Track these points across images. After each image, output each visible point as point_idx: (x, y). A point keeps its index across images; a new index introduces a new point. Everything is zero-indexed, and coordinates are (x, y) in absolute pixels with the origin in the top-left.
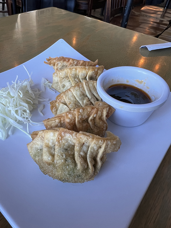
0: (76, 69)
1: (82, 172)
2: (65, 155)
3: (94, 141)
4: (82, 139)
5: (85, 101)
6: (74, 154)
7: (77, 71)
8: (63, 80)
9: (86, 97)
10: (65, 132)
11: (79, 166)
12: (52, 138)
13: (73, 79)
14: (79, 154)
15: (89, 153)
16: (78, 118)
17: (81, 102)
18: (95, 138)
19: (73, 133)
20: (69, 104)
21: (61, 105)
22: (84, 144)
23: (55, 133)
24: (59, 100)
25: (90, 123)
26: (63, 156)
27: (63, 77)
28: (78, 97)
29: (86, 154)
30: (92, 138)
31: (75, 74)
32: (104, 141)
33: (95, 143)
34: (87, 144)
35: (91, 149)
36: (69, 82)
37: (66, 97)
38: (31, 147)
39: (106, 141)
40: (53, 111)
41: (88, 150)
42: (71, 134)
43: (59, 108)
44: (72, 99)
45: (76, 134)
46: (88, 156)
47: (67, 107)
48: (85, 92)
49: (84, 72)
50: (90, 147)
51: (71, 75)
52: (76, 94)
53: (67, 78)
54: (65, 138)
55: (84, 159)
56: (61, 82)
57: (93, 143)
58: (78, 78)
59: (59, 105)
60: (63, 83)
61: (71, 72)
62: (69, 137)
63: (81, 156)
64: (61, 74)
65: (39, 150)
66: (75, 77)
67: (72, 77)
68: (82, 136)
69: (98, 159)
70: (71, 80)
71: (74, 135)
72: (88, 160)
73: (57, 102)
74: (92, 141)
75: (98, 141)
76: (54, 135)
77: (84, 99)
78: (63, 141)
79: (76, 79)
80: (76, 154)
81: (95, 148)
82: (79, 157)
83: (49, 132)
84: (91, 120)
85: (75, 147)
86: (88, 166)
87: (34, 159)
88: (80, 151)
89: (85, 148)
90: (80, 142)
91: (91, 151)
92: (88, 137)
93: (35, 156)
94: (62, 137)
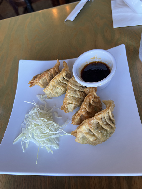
0: (56, 79)
1: (111, 130)
2: (100, 131)
3: (105, 113)
4: (100, 117)
5: (78, 94)
6: (102, 126)
7: (57, 79)
8: (53, 90)
9: (76, 91)
10: (90, 121)
11: (108, 129)
12: (85, 128)
13: (59, 85)
14: (104, 124)
15: (107, 120)
16: (87, 108)
17: (77, 96)
18: (104, 112)
19: (93, 118)
20: (72, 102)
21: (68, 106)
22: (102, 118)
23: (85, 125)
24: (65, 105)
25: (93, 104)
26: (99, 132)
27: (52, 88)
28: (73, 95)
29: (106, 121)
30: (103, 113)
31: (57, 81)
32: (108, 109)
33: (106, 114)
34: (103, 117)
35: (106, 117)
36: (58, 89)
37: (68, 101)
38: (78, 140)
39: (109, 109)
40: (67, 112)
41: (105, 119)
42: (93, 119)
43: (68, 108)
44: (71, 98)
45: (95, 117)
46: (107, 121)
47: (72, 104)
48: (74, 89)
49: (61, 76)
50: (105, 117)
51: (55, 84)
52: (72, 94)
53: (55, 87)
54: (92, 123)
55: (107, 124)
56: (53, 92)
57: (105, 114)
58: (60, 82)
59: (67, 106)
60: (55, 91)
61: (54, 82)
62: (94, 121)
63: (105, 124)
64: (49, 88)
65: (83, 138)
66: (59, 83)
67: (57, 84)
68: (99, 116)
69: (112, 118)
70: (58, 86)
71: (94, 119)
72: (109, 123)
73: (65, 106)
74: (104, 114)
75: (107, 112)
76: (86, 126)
77: (76, 93)
78: (93, 125)
79: (60, 84)
80: (103, 126)
81: (107, 115)
82: (105, 126)
83: (82, 127)
84: (92, 102)
85: (99, 123)
86: (111, 125)
87: (84, 144)
88: (103, 123)
89: (104, 120)
90: (100, 119)
91: (107, 119)
92: (101, 114)
93: (83, 142)
94: (90, 124)
